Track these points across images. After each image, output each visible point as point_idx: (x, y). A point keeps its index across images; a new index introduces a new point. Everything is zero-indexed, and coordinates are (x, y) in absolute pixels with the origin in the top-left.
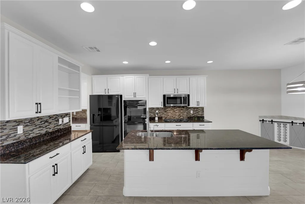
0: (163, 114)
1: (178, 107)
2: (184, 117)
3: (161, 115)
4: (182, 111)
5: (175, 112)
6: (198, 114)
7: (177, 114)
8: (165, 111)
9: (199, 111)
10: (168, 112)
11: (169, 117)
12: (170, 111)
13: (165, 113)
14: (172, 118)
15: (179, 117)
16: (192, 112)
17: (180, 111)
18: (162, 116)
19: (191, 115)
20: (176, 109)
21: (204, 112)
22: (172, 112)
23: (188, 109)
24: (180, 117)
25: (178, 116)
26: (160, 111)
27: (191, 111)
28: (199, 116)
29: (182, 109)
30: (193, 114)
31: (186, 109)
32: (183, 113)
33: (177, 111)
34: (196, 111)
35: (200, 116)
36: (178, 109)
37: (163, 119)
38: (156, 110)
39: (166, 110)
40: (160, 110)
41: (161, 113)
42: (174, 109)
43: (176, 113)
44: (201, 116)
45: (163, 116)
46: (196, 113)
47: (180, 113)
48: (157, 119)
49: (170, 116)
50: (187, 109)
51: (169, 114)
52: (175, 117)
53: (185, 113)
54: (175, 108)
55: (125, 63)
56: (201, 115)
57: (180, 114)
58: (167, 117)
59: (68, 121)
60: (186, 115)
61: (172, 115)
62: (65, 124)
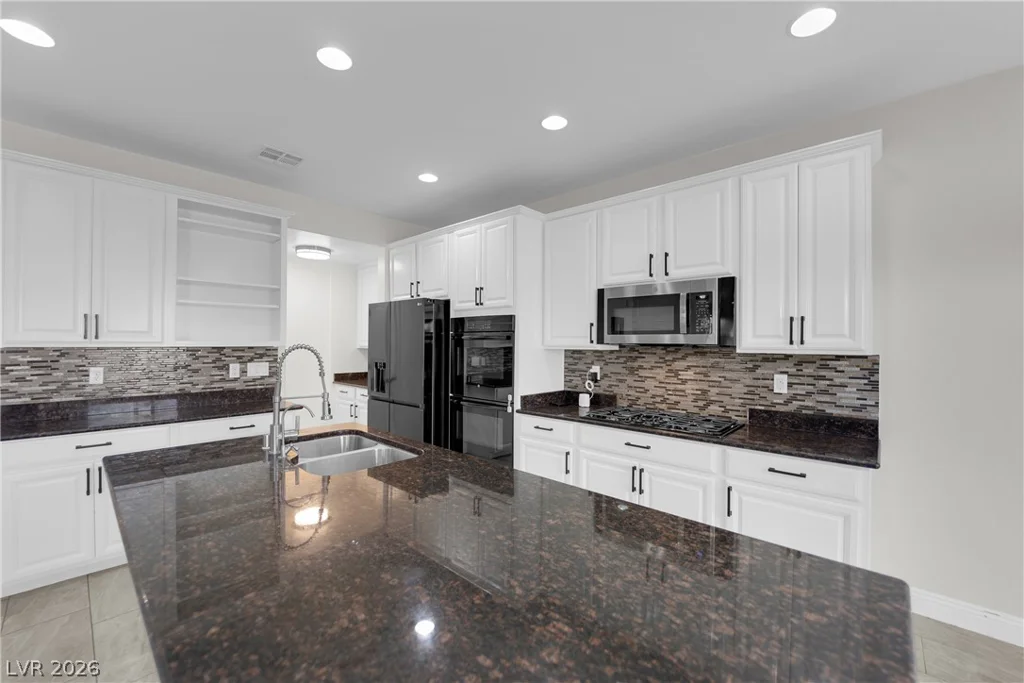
0: (621, 381)
1: (696, 353)
2: (726, 411)
3: (610, 386)
4: (715, 376)
5: (677, 375)
6: (826, 399)
7: (689, 388)
8: (632, 371)
9: (837, 381)
10: (643, 373)
11: (645, 399)
12: (652, 368)
13: (630, 380)
14: (663, 406)
15: (701, 403)
16: (781, 383)
17: (706, 375)
18: (616, 390)
19: (774, 405)
20: (679, 365)
21: (876, 390)
22: (661, 374)
23: (756, 367)
24: (708, 405)
25: (695, 401)
26: (608, 369)
27: (776, 377)
28: (836, 412)
29: (715, 366)
30: (794, 398)
32: (727, 384)
33: (689, 375)
34: (810, 380)
35: (846, 413)
36: (692, 361)
37: (621, 405)
38: (592, 363)
39: (636, 364)
40: (606, 364)
41: (614, 377)
42: (674, 360)
43: (684, 382)
44: (855, 415)
45: (621, 390)
46: (809, 394)
47: (706, 388)
48: (584, 401)
49: (653, 397)
50: (750, 365)
51: (649, 384)
52: (677, 403)
53: (738, 389)
54: (679, 355)
55: (428, 178)
56: (855, 409)
57: (704, 392)
58: (638, 399)
59: (267, 374)
60: (742, 401)
61: (660, 392)
62: (254, 380)
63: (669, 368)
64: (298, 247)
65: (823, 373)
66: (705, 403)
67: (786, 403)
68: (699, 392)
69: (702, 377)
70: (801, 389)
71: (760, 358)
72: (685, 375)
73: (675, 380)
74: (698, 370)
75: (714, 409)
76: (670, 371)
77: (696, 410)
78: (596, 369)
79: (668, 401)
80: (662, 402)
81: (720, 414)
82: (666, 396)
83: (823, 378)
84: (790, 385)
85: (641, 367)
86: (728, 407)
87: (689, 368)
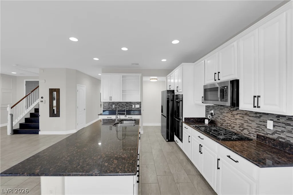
0: (219, 116)
2: (250, 133)
3: (216, 118)
4: (246, 118)
5: (234, 116)
7: (238, 122)
8: (221, 113)
10: (224, 114)
11: (225, 124)
12: (227, 113)
13: (221, 117)
14: (230, 127)
15: (241, 129)
16: (270, 125)
17: (243, 117)
18: (217, 120)
19: (268, 134)
22: (229, 115)
23: (261, 116)
24: (244, 129)
25: (239, 127)
27: (269, 122)
30: (276, 132)
32: (250, 122)
33: (238, 117)
34: (283, 125)
38: (212, 110)
39: (222, 111)
40: (215, 110)
41: (217, 115)
42: (233, 110)
43: (236, 119)
45: (219, 120)
46: (283, 132)
48: (207, 122)
49: (227, 123)
50: (258, 115)
51: (226, 119)
52: (234, 127)
53: (254, 125)
57: (243, 124)
59: (139, 107)
60: (255, 130)
61: (229, 122)
62: (137, 108)
63: (232, 113)
64: (150, 79)
65: (289, 122)
66: (243, 128)
67: (273, 134)
68: (241, 124)
69: (241, 118)
70: (279, 129)
72: (236, 117)
73: (233, 118)
74: (240, 115)
75: (245, 131)
76: (232, 114)
77: (240, 131)
78: (212, 112)
79: (231, 126)
80: (230, 126)
81: (248, 134)
82: (231, 124)
83: (289, 125)
84: (274, 126)
85: (224, 112)
86: (250, 132)
87: (238, 114)
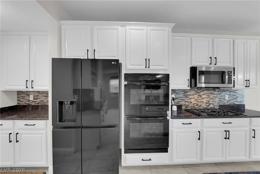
0: (183, 100)
1: (206, 90)
2: (214, 106)
3: (178, 102)
4: (211, 96)
5: (201, 97)
6: (235, 100)
7: (205, 100)
8: (186, 96)
9: (237, 96)
10: (190, 97)
11: (191, 105)
12: (193, 95)
13: (186, 99)
14: (197, 107)
15: (207, 105)
16: (227, 97)
17: (209, 96)
18: (181, 103)
19: (225, 103)
21: (243, 97)
22: (196, 96)
23: (221, 93)
25: (206, 104)
26: (178, 96)
27: (226, 95)
28: (237, 103)
29: (211, 93)
30: (229, 101)
31: (218, 92)
32: (214, 98)
33: (204, 96)
34: (232, 96)
36: (205, 92)
37: (184, 108)
39: (188, 94)
41: (180, 99)
42: (200, 92)
43: (203, 99)
44: (240, 104)
45: (183, 103)
46: (232, 99)
47: (209, 100)
49: (194, 104)
51: (192, 100)
52: (201, 105)
53: (217, 100)
54: (201, 90)
56: (240, 102)
57: (209, 101)
58: (189, 105)
60: (218, 103)
61: (196, 102)
63: (199, 94)
65: (235, 94)
66: (209, 104)
68: (207, 101)
69: (208, 97)
70: (230, 99)
71: (222, 91)
72: (203, 96)
73: (200, 98)
74: (207, 95)
75: (211, 106)
76: (199, 95)
77: (206, 107)
78: (173, 96)
79: (198, 105)
80: (196, 106)
81: (213, 107)
82: (198, 104)
83: (235, 95)
86: (215, 105)
87: (204, 94)
